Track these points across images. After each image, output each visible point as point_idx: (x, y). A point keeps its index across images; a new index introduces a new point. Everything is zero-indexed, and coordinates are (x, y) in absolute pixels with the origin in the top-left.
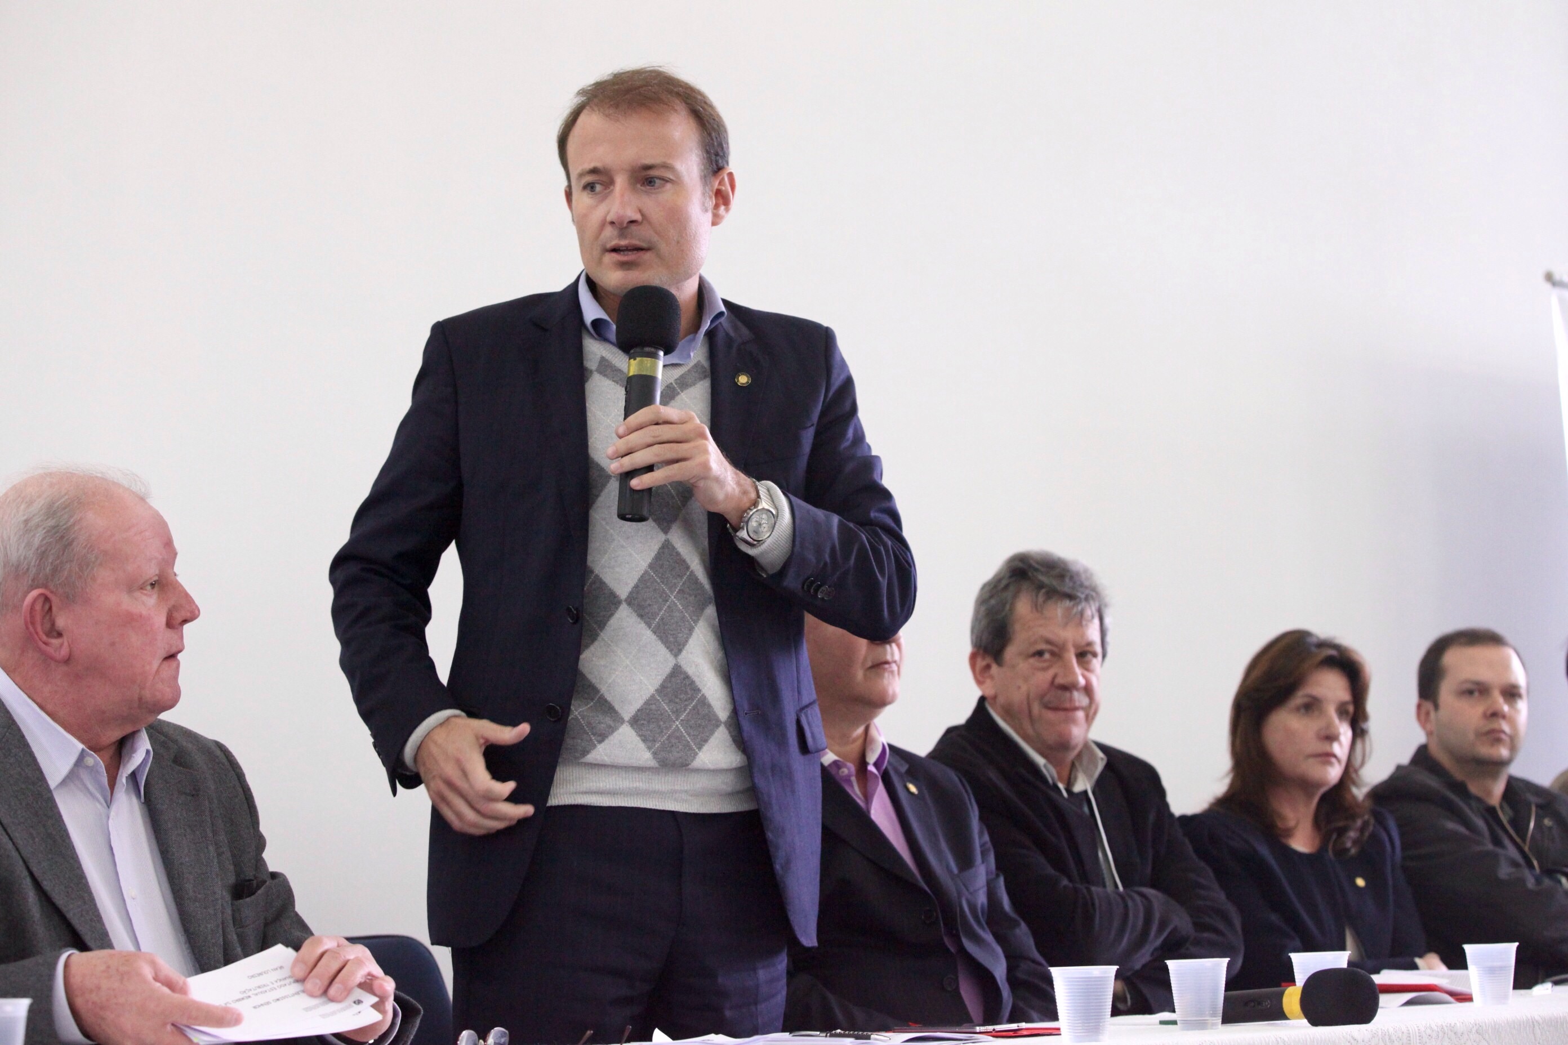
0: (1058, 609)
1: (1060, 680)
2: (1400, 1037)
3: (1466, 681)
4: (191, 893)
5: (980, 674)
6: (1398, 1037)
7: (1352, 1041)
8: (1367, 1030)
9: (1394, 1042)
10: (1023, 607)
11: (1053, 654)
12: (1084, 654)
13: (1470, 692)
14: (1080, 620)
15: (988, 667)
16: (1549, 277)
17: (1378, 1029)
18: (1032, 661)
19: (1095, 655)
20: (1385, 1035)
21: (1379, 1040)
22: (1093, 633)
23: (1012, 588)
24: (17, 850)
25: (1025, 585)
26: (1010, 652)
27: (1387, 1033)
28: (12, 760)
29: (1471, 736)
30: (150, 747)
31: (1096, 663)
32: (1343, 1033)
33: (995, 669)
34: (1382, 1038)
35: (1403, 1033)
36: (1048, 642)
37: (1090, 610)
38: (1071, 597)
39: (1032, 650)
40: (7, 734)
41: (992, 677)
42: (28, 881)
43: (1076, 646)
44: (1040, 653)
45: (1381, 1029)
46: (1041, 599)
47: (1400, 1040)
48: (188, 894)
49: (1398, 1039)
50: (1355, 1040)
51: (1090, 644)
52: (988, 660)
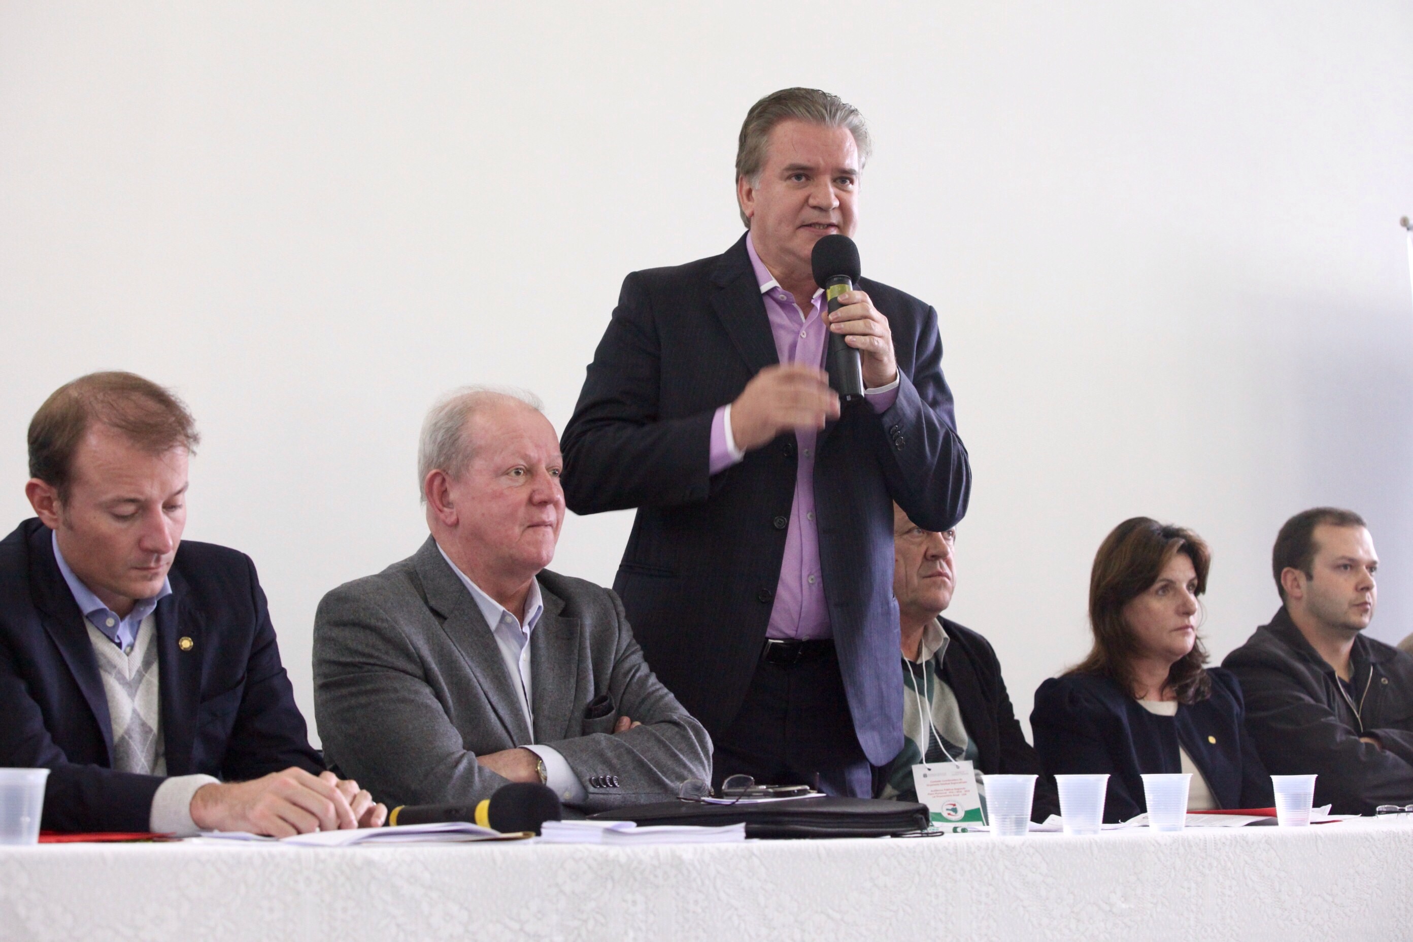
1: (932, 552)
3: (1343, 557)
4: (546, 713)
6: (1196, 843)
7: (1156, 845)
13: (1345, 566)
16: (1405, 222)
18: (908, 536)
21: (1179, 845)
28: (466, 618)
29: (1346, 606)
30: (542, 604)
40: (461, 597)
42: (489, 706)
48: (543, 712)
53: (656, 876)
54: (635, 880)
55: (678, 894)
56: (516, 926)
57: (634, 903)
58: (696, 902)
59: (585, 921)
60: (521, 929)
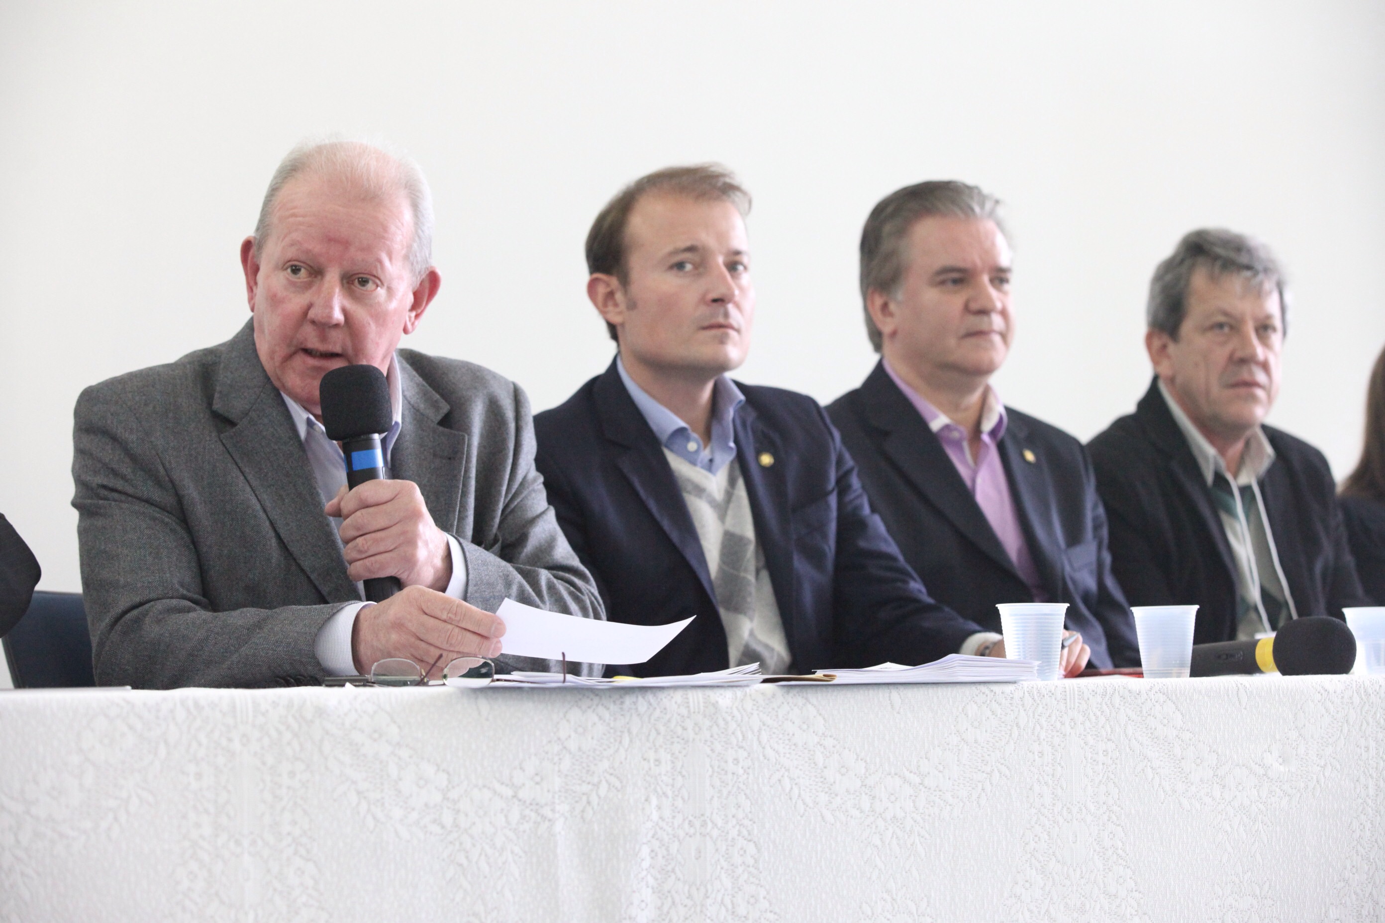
0: (1236, 283)
1: (1239, 354)
2: (1378, 690)
5: (1157, 353)
7: (1322, 691)
8: (1339, 681)
9: (1370, 695)
10: (1199, 280)
11: (1232, 327)
12: (1264, 328)
14: (1259, 294)
15: (1164, 347)
17: (1352, 680)
18: (1210, 335)
19: (1274, 329)
20: (1360, 687)
21: (1353, 692)
22: (1272, 306)
23: (1188, 263)
24: (265, 511)
25: (1201, 260)
26: (1188, 327)
27: (1362, 686)
31: (1275, 338)
32: (1312, 683)
33: (1172, 348)
34: (1356, 691)
35: (1381, 686)
36: (1226, 314)
37: (1269, 285)
38: (1248, 267)
39: (1208, 323)
41: (1169, 357)
43: (1256, 319)
44: (1221, 326)
45: (1356, 681)
46: (1217, 270)
47: (1378, 693)
49: (1375, 693)
50: (1326, 690)
51: (1269, 317)
52: (1165, 338)
53: (684, 729)
54: (658, 733)
55: (712, 750)
56: (509, 792)
57: (658, 761)
58: (736, 761)
59: (597, 785)
60: (514, 796)
